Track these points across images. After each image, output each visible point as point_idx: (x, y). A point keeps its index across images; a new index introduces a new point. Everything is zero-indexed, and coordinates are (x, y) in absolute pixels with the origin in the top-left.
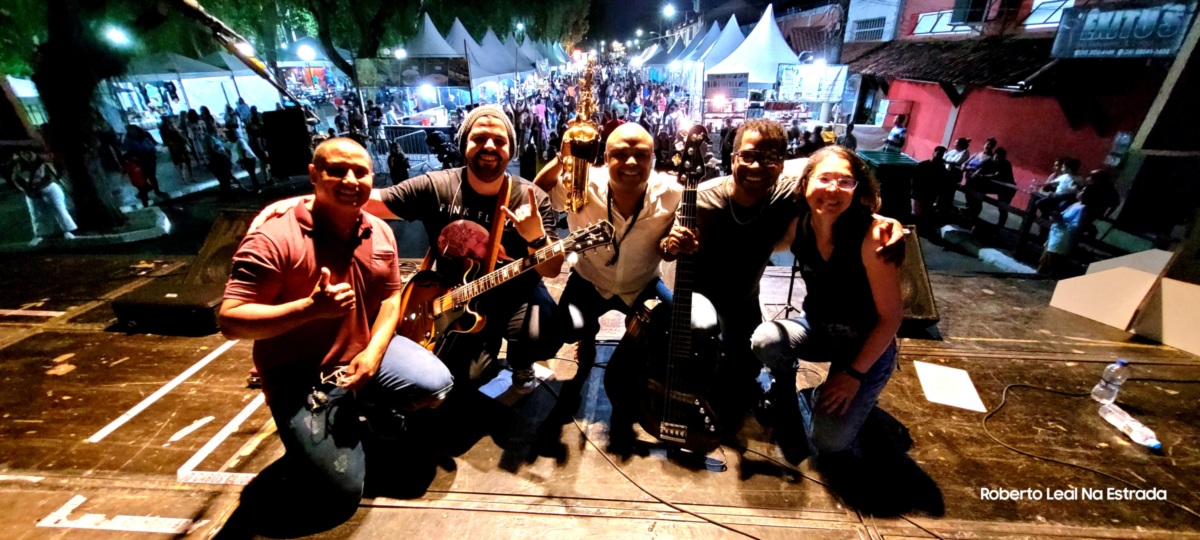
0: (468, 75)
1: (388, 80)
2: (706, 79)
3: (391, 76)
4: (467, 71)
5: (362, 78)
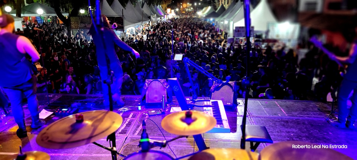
0: (123, 25)
1: (85, 26)
2: (234, 29)
3: (86, 25)
4: (123, 23)
5: (73, 26)
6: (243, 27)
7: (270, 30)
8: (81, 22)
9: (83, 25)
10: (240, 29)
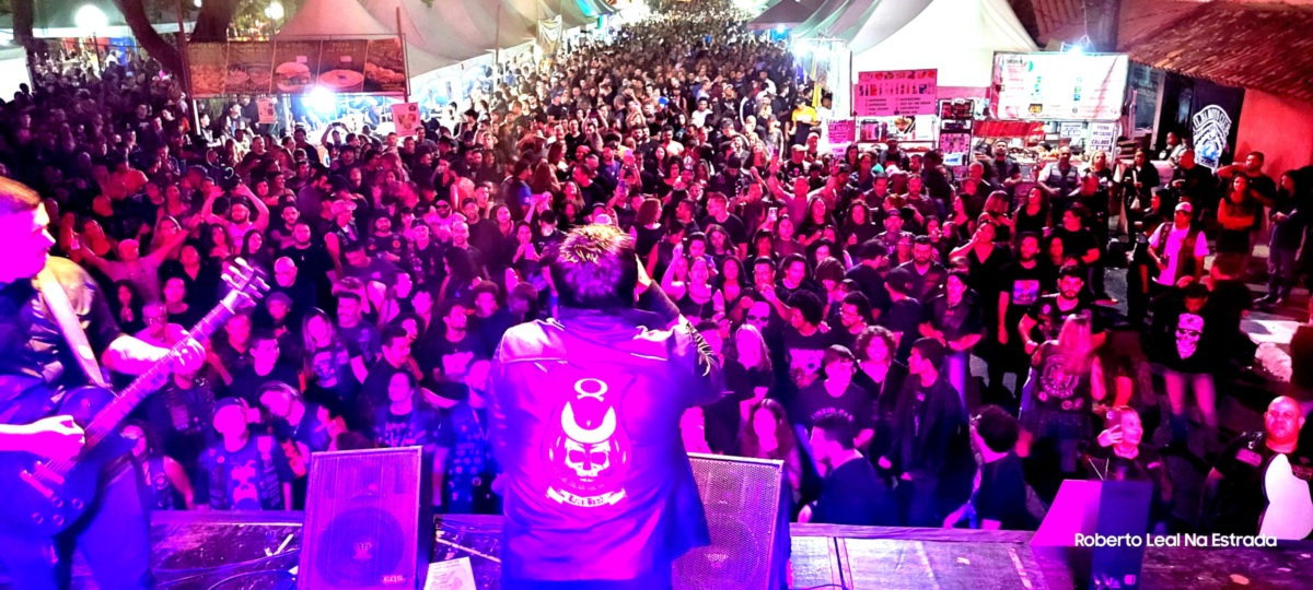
0: (402, 71)
1: (249, 81)
2: (856, 80)
3: (254, 74)
4: (402, 64)
5: (199, 81)
6: (890, 74)
7: (1006, 83)
8: (234, 66)
10: (877, 83)
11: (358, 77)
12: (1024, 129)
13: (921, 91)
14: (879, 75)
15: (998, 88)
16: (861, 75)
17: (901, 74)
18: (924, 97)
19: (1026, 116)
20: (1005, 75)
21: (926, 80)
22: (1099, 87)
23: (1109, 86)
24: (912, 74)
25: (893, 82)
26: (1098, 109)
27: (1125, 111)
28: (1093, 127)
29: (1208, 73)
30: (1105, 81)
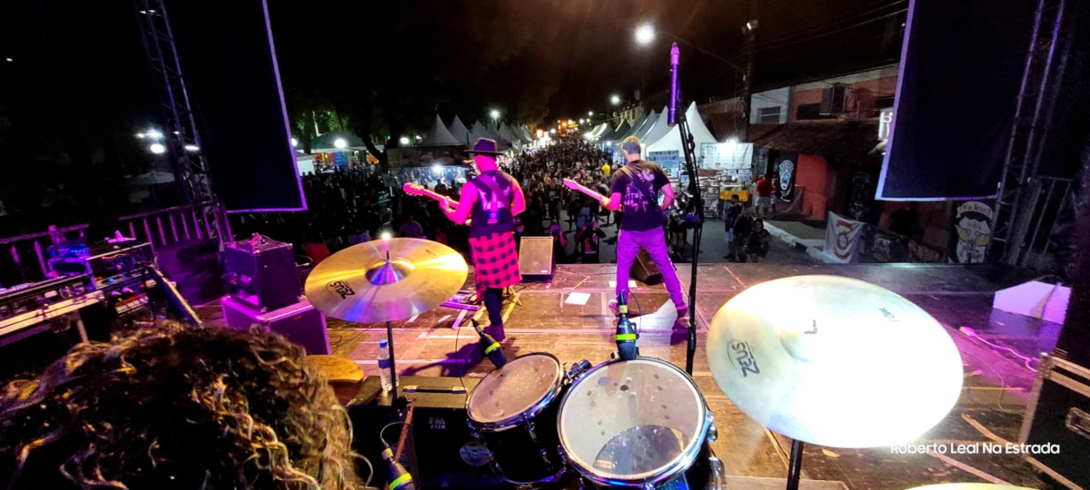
2: (648, 155)
5: (391, 163)
6: (661, 153)
7: (706, 155)
8: (405, 157)
9: (406, 161)
10: (656, 156)
11: (451, 160)
12: (714, 172)
13: (674, 158)
14: (657, 153)
15: (703, 157)
16: (650, 153)
17: (665, 152)
18: (674, 161)
19: (714, 168)
20: (705, 152)
21: (675, 155)
22: (741, 155)
23: (747, 155)
24: (669, 153)
25: (662, 155)
26: (742, 165)
27: (753, 166)
28: (740, 172)
29: (785, 148)
30: (745, 153)
